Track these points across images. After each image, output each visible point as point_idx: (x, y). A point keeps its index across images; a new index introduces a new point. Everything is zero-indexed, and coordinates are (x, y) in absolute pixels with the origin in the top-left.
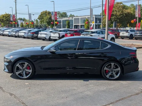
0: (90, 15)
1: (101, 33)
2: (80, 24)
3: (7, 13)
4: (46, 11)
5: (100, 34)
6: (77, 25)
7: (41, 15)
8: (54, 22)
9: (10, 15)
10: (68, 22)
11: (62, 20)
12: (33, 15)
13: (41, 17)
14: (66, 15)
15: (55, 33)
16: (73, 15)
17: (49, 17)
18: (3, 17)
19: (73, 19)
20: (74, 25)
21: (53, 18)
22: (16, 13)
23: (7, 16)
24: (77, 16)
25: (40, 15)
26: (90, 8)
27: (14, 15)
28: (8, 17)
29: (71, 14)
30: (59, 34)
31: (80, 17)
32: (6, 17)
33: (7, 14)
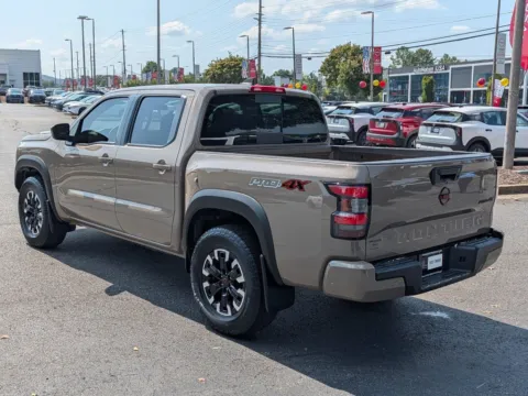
0: (492, 58)
1: (499, 121)
2: (472, 89)
3: (234, 55)
4: (349, 44)
5: (495, 124)
6: (463, 92)
7: (332, 57)
8: (368, 81)
9: (241, 60)
10: (428, 81)
11: (410, 74)
12: (309, 59)
13: (330, 65)
14: (428, 58)
15: (338, 117)
16: (454, 59)
17: (355, 64)
18: (223, 66)
19: (449, 71)
20: (452, 93)
21: (366, 70)
22: (260, 53)
23: (233, 63)
24: (466, 62)
25: (327, 60)
26: (494, 30)
27: (253, 61)
28: (234, 66)
29: (446, 56)
30: (351, 122)
31: (473, 65)
32: (230, 68)
33: (232, 59)
